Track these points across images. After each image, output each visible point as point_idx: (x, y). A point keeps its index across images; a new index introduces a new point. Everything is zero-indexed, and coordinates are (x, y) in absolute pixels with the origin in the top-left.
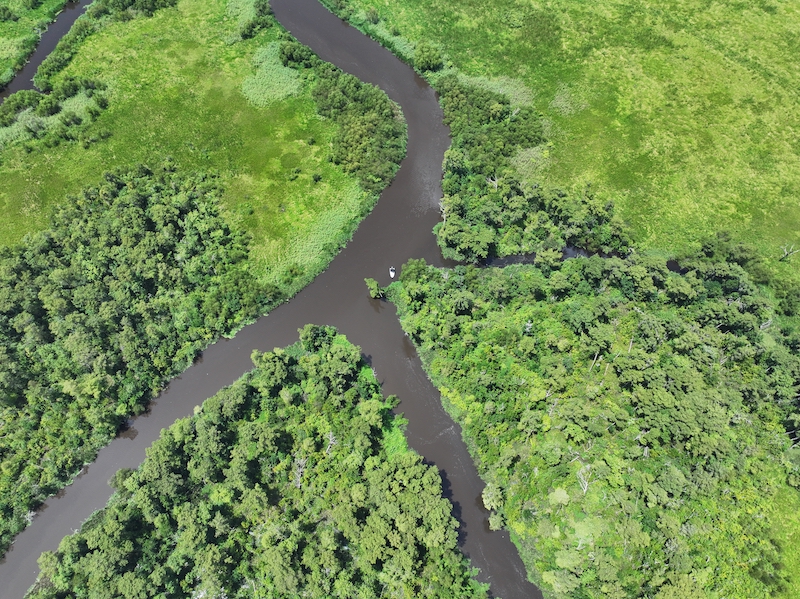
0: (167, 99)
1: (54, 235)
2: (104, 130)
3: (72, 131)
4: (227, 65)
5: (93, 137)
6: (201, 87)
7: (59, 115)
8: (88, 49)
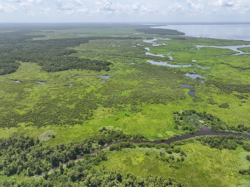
3: (170, 160)
5: (174, 165)
6: (215, 176)
7: (170, 155)
8: (189, 145)
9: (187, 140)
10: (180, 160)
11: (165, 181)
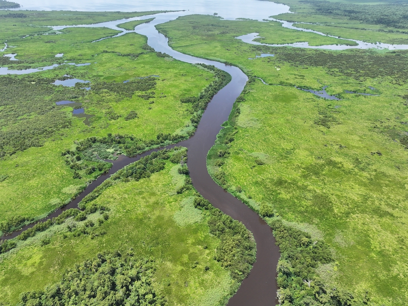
0: (137, 218)
1: (61, 286)
2: (104, 230)
3: (88, 230)
4: (168, 205)
5: (97, 234)
6: (154, 214)
7: (84, 221)
8: (107, 192)
9: (101, 186)
10: (103, 220)
11: (94, 263)
